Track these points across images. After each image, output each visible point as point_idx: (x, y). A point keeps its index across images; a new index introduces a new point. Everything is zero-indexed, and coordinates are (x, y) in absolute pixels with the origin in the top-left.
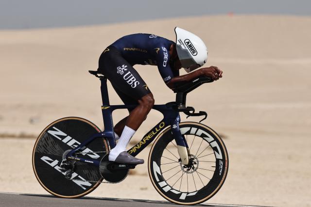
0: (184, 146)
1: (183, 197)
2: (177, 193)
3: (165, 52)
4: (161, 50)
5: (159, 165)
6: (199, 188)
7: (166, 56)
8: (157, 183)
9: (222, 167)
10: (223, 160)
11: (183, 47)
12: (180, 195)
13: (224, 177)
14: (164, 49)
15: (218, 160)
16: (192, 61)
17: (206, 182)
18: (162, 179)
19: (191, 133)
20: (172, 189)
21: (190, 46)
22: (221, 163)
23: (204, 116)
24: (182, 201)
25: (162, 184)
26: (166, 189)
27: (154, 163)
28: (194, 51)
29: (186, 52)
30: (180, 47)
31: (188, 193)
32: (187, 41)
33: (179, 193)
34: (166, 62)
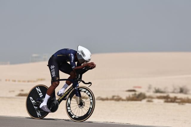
0: (78, 96)
1: (73, 117)
2: (72, 114)
3: (72, 56)
4: (71, 55)
5: (71, 100)
6: (80, 116)
7: (73, 58)
8: (67, 107)
9: (90, 111)
10: (92, 109)
11: (80, 54)
12: (73, 115)
13: (89, 115)
14: (72, 55)
15: (90, 108)
16: (83, 59)
17: (83, 115)
18: (69, 106)
19: (86, 92)
20: (71, 112)
21: (82, 53)
22: (91, 109)
23: (90, 84)
24: (72, 118)
25: (69, 108)
26: (69, 111)
27: (69, 98)
28: (84, 55)
29: (80, 56)
30: (78, 54)
31: (76, 116)
32: (81, 51)
33: (73, 114)
34: (73, 60)
